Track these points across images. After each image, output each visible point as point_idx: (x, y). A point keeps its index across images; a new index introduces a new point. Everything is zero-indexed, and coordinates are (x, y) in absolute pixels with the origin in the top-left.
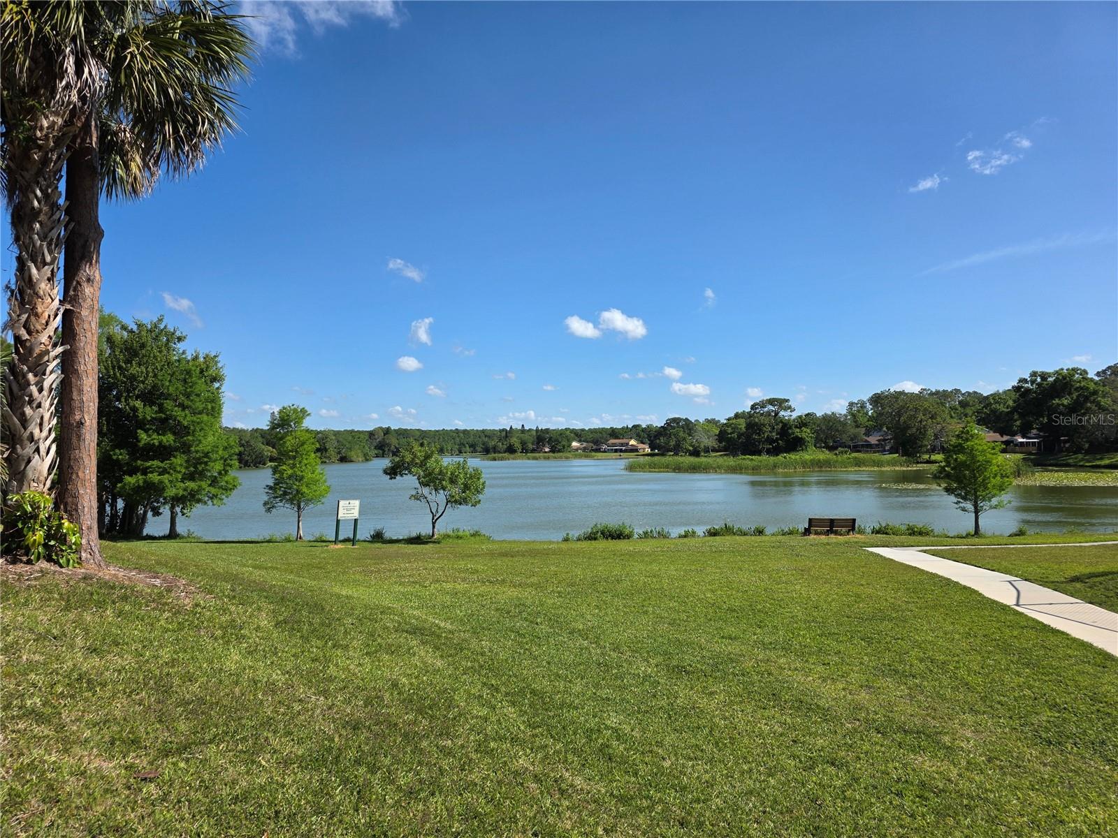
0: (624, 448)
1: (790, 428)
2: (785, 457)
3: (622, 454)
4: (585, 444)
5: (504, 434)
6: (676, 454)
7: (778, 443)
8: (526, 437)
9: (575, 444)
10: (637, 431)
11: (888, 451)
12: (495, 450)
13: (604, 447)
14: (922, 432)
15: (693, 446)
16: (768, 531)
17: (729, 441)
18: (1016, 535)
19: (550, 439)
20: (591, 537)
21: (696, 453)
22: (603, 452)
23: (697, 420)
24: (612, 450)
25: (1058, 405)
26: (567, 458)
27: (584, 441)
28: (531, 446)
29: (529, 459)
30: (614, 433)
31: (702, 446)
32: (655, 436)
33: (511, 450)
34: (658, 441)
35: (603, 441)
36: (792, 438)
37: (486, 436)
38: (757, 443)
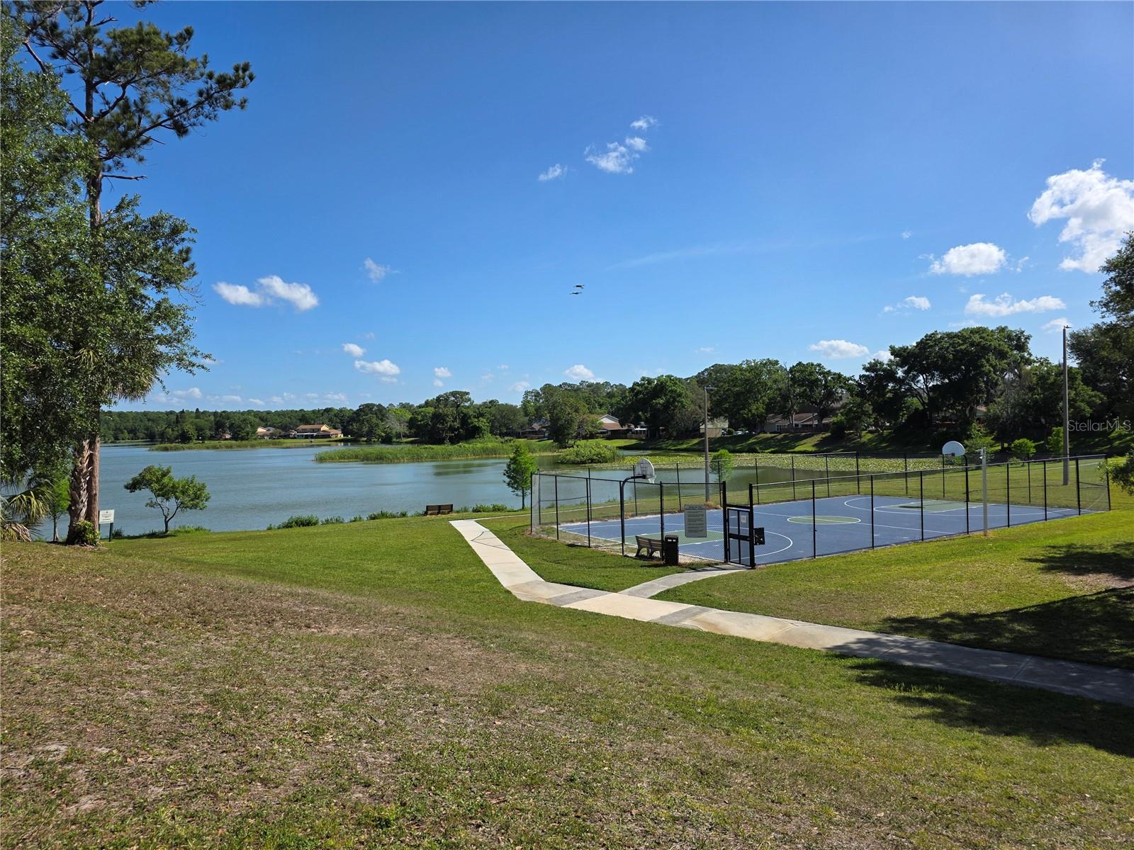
0: (315, 434)
1: (470, 418)
2: (460, 447)
3: (313, 440)
4: (272, 430)
5: (173, 418)
6: (368, 442)
7: (459, 432)
8: (201, 422)
9: (261, 430)
10: (329, 415)
11: (547, 437)
12: (163, 437)
13: (294, 433)
14: (570, 422)
15: (385, 432)
16: (409, 514)
17: (419, 427)
18: (550, 508)
19: (232, 425)
20: (288, 526)
21: (387, 440)
22: (292, 438)
23: (391, 405)
24: (302, 436)
25: (657, 404)
26: (253, 446)
27: (270, 426)
28: (208, 433)
29: (208, 448)
30: (304, 417)
31: (394, 432)
32: (348, 422)
33: (184, 438)
34: (350, 427)
35: (292, 426)
36: (472, 427)
37: (149, 420)
38: (441, 432)
